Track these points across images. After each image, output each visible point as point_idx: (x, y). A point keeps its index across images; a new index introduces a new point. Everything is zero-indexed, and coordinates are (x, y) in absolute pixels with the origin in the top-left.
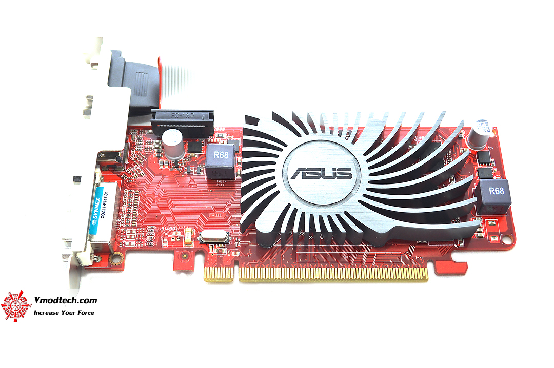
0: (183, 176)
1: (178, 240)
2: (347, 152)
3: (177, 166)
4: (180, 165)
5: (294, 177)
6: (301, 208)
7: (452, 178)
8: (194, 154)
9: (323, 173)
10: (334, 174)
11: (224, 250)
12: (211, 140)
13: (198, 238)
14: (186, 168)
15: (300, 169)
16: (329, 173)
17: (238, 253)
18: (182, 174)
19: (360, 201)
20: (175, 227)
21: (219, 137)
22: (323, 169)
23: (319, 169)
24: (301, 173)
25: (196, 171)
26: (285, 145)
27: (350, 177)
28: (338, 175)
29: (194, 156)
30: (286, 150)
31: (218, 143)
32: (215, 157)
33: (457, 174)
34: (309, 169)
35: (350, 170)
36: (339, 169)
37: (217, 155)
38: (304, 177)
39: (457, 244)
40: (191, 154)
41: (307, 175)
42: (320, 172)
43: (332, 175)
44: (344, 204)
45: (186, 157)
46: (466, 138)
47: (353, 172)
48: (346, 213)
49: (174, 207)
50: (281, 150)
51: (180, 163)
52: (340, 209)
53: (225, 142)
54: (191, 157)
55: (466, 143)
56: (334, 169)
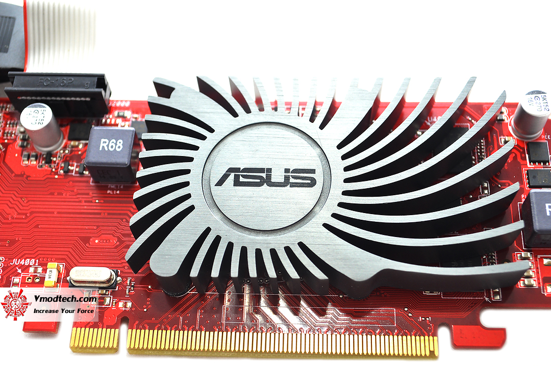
0: (56, 177)
1: (37, 280)
2: (310, 142)
3: (49, 161)
4: (55, 159)
5: (220, 183)
6: (229, 234)
7: (486, 185)
8: (77, 143)
9: (269, 177)
10: (287, 178)
11: (108, 300)
12: (106, 121)
13: (68, 278)
14: (63, 165)
15: (231, 170)
16: (278, 176)
17: (129, 304)
18: (56, 173)
19: (326, 226)
20: (33, 260)
21: (119, 116)
22: (269, 170)
23: (261, 170)
24: (232, 175)
25: (77, 169)
26: (211, 130)
27: (313, 183)
28: (292, 180)
29: (77, 146)
30: (212, 139)
31: (117, 125)
32: (101, 149)
33: (493, 178)
34: (245, 170)
35: (313, 171)
36: (295, 171)
37: (105, 145)
38: (237, 183)
39: (489, 297)
40: (72, 143)
41: (242, 179)
42: (264, 175)
43: (283, 181)
44: (300, 229)
45: (65, 148)
46: (509, 120)
47: (319, 176)
48: (301, 245)
49: (37, 226)
50: (203, 138)
51: (55, 156)
52: (291, 239)
53: (127, 123)
54: (73, 147)
55: (510, 128)
56: (287, 171)
